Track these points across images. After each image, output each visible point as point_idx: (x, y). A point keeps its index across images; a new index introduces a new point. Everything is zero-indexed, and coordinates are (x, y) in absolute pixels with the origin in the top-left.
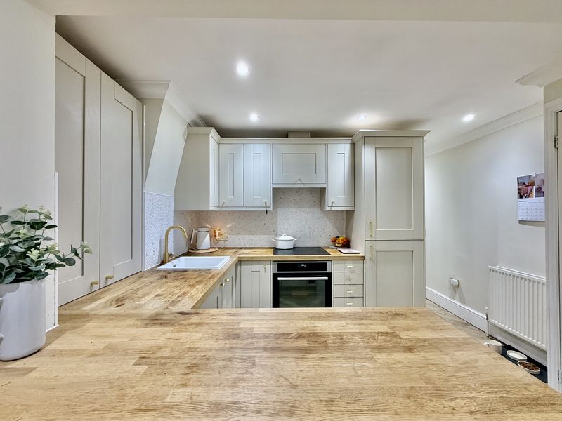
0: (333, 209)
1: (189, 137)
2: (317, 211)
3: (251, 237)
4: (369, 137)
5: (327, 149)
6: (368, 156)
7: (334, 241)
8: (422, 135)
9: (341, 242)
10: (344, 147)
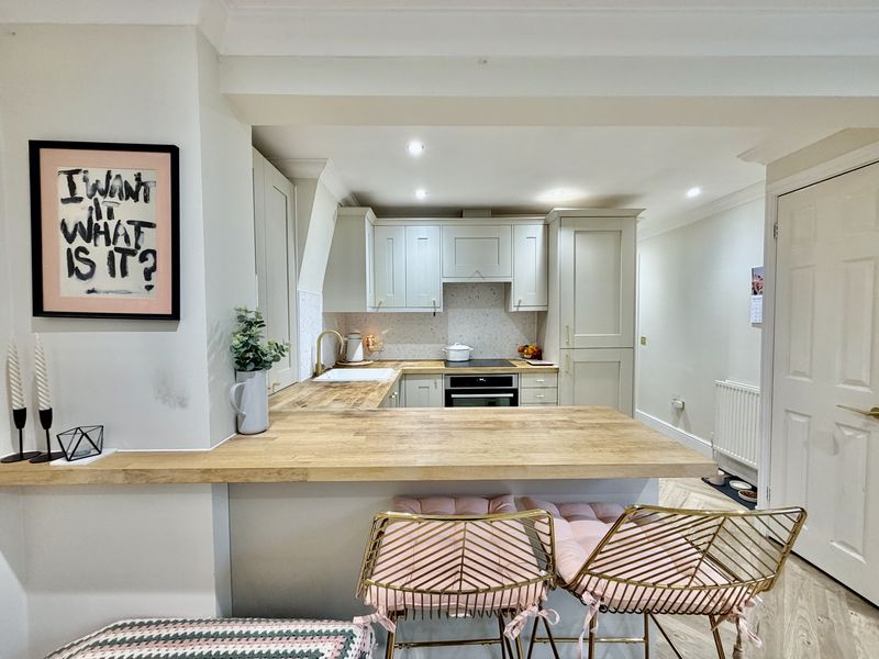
0: (521, 309)
1: (340, 219)
2: (499, 312)
3: (414, 346)
4: (568, 218)
5: (513, 231)
6: (565, 240)
7: (522, 351)
8: (634, 215)
9: (530, 352)
10: (535, 229)
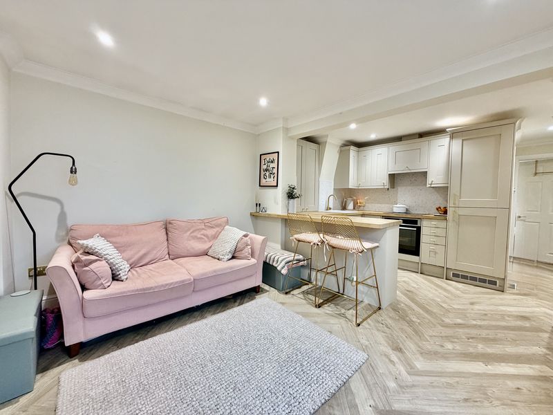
0: (432, 186)
1: (341, 152)
2: (421, 188)
3: (379, 205)
4: (458, 133)
5: (429, 144)
7: (438, 209)
9: (443, 210)
10: (444, 141)
